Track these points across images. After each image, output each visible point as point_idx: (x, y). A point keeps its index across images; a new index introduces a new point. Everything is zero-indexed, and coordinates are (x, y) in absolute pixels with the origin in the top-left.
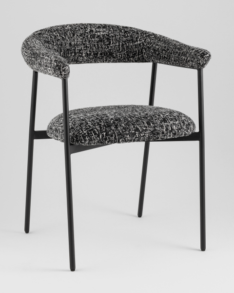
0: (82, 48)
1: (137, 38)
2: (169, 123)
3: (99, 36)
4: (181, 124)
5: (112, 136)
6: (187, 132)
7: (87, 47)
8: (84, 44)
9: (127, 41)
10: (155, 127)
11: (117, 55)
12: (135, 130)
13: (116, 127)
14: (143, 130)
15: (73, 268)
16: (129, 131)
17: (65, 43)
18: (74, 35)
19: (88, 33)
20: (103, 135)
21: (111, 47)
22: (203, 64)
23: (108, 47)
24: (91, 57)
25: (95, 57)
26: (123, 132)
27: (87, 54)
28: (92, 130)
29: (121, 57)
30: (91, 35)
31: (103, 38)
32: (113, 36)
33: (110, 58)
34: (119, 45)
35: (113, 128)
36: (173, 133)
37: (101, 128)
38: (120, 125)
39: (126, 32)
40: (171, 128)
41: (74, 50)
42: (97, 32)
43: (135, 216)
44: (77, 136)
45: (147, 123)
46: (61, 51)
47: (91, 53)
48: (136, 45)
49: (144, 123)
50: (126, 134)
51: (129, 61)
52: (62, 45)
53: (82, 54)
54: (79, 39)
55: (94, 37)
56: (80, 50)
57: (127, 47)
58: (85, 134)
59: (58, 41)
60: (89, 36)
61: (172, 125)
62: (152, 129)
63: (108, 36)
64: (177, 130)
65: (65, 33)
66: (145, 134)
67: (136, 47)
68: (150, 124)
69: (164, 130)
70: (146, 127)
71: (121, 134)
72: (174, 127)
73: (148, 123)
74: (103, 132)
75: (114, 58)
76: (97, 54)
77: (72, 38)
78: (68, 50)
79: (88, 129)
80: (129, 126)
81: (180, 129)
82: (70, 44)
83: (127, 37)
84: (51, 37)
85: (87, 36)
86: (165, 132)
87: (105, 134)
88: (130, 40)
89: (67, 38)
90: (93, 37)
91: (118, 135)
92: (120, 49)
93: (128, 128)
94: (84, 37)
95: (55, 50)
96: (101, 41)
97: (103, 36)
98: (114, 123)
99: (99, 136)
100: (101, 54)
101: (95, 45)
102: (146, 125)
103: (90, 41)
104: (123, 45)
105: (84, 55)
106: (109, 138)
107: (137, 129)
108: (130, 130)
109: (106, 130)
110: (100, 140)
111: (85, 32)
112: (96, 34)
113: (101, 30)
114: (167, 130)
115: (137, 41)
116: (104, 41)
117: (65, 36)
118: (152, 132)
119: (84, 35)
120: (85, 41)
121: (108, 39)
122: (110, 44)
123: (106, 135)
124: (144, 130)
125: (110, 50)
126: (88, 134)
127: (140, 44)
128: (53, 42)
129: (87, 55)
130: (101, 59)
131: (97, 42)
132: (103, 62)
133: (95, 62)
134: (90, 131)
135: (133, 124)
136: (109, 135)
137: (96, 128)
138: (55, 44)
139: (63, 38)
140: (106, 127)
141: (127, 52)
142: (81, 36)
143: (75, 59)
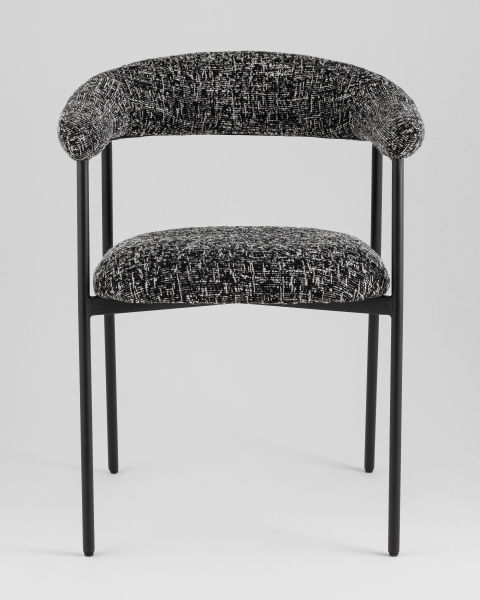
0: (230, 102)
1: (344, 87)
2: (307, 269)
3: (271, 79)
4: (335, 275)
5: (169, 286)
6: (352, 293)
7: (242, 100)
8: (237, 95)
9: (326, 92)
10: (269, 276)
11: (304, 121)
12: (222, 279)
13: (183, 269)
14: (242, 279)
15: (89, 550)
16: (208, 280)
17: (192, 90)
18: (216, 73)
19: (248, 71)
20: (152, 282)
21: (294, 103)
23: (288, 103)
24: (252, 121)
25: (262, 123)
26: (194, 280)
27: (243, 115)
28: (134, 269)
29: (313, 126)
30: (254, 77)
31: (280, 84)
32: (300, 81)
33: (291, 126)
34: (309, 101)
35: (175, 270)
36: (313, 293)
37: (152, 267)
38: (193, 266)
39: (327, 72)
40: (310, 281)
41: (212, 105)
42: (269, 70)
43: (359, 470)
44: (104, 279)
45: (256, 266)
46: (177, 104)
47: (251, 115)
48: (339, 102)
49: (247, 265)
50: (202, 286)
51: (327, 135)
52: (181, 93)
53: (230, 115)
54: (228, 84)
55: (260, 81)
56: (225, 107)
57: (324, 105)
58: (118, 276)
59: (172, 84)
60: (251, 78)
61: (312, 275)
62: (262, 280)
63: (291, 79)
64: (324, 286)
65: (198, 69)
66: (245, 288)
67: (339, 107)
68: (261, 269)
69: (291, 284)
70: (250, 274)
71: (189, 284)
72: (317, 280)
73: (258, 267)
74: (154, 276)
75: (299, 126)
76: (265, 116)
77: (210, 79)
78: (195, 104)
79: (128, 266)
80: (210, 268)
81: (330, 286)
82: (204, 93)
83: (327, 84)
84: (158, 76)
85: (247, 78)
86: (294, 289)
87: (155, 280)
88: (330, 91)
89: (198, 79)
90: (259, 81)
91: (183, 285)
92: (309, 110)
93: (207, 273)
94: (237, 80)
95: (160, 102)
96: (274, 90)
97: (281, 79)
98: (183, 259)
99: (143, 284)
100: (273, 117)
101: (260, 98)
102: (252, 269)
103: (251, 88)
104: (316, 100)
105: (234, 117)
106: (163, 290)
107: (228, 277)
108: (211, 276)
109: (160, 273)
110: (145, 292)
111: (244, 69)
112: (266, 74)
113: (279, 66)
114: (297, 284)
115: (343, 93)
116: (281, 89)
117: (195, 75)
118: (262, 285)
119: (241, 75)
120: (241, 87)
121: (290, 87)
122: (291, 97)
123: (158, 283)
124: (244, 280)
125: (292, 109)
126: (124, 277)
127: (346, 100)
128: (160, 87)
129: (242, 117)
130: (274, 127)
131: (267, 92)
132: (279, 134)
133: (262, 133)
134: (129, 271)
135: (221, 266)
136: (163, 284)
137: (142, 268)
138: (162, 91)
139: (188, 78)
140: (163, 266)
141: (323, 115)
142: (232, 77)
143: (213, 125)
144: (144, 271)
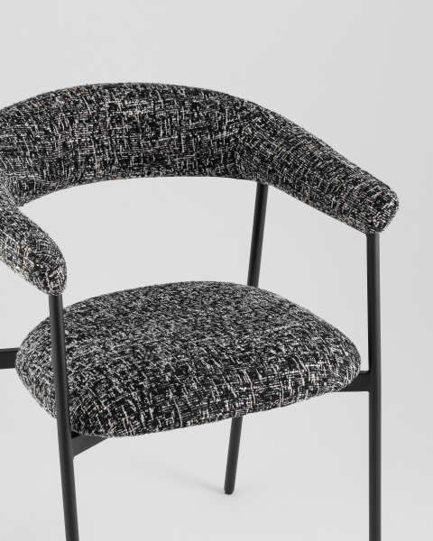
0: (92, 151)
1: (221, 123)
2: (301, 368)
3: (130, 119)
4: (327, 368)
5: (168, 415)
6: (342, 381)
7: (103, 146)
8: (97, 142)
9: (199, 129)
10: (267, 383)
11: (174, 163)
12: (222, 397)
13: (179, 393)
14: (241, 393)
16: (208, 401)
17: (53, 145)
18: (72, 121)
19: (104, 113)
20: (148, 414)
21: (161, 143)
22: (380, 225)
23: (153, 144)
24: (114, 167)
25: (124, 168)
26: (194, 404)
27: (105, 162)
28: (122, 401)
29: (185, 167)
30: (113, 118)
31: (142, 124)
32: (163, 118)
33: (158, 169)
34: (179, 140)
35: (171, 396)
36: (310, 391)
37: (143, 396)
38: (188, 387)
39: (194, 106)
40: (306, 380)
41: (75, 158)
42: (126, 109)
44: (86, 416)
45: (250, 374)
46: (43, 166)
47: (114, 161)
48: (218, 141)
49: (242, 374)
50: (203, 408)
51: (202, 173)
52: (45, 151)
53: (93, 165)
54: (86, 132)
55: (119, 122)
56: (88, 157)
57: (199, 144)
58: (106, 412)
59: (35, 143)
60: (108, 120)
61: (307, 373)
62: (261, 389)
63: (153, 117)
64: (319, 382)
65: (52, 118)
66: (245, 401)
67: (219, 146)
68: (257, 377)
69: (290, 388)
70: (248, 385)
71: (189, 409)
72: (313, 378)
73: (253, 375)
74: (148, 406)
75: (168, 167)
76: (127, 161)
77: (67, 129)
78: (59, 160)
79: (113, 399)
80: (207, 386)
81: (325, 380)
82: (65, 145)
83: (197, 120)
84: (19, 137)
85: (104, 121)
86: (292, 392)
87: (151, 411)
88: (204, 128)
89: (56, 132)
90: (117, 122)
91: (184, 412)
92: (181, 150)
93: (205, 394)
94: (95, 125)
95: (29, 167)
96: (136, 130)
97: (142, 117)
98: (173, 381)
99: (138, 417)
100: (138, 160)
101: (122, 142)
102: (248, 380)
103: (110, 132)
104: (188, 139)
105: (97, 166)
106: (162, 421)
107: (227, 394)
108: (211, 397)
109: (155, 402)
110: (142, 427)
111: (99, 111)
112: (125, 113)
113: (136, 103)
114: (295, 386)
115: (222, 131)
116: (143, 130)
117: (52, 127)
118: (262, 395)
119: (97, 118)
120: (100, 133)
121: (153, 125)
122: (157, 136)
123: (156, 413)
124: (243, 393)
125: (159, 150)
126: (114, 412)
127: (228, 139)
128: (25, 149)
129: (105, 165)
130: (138, 170)
131: (128, 134)
132: (143, 176)
133: (123, 176)
134: (118, 404)
135: (217, 382)
136: (161, 414)
137: (130, 398)
138: (28, 153)
139: (47, 132)
140: (155, 394)
141: (198, 156)
142: (88, 121)
143: (76, 178)
144: (135, 402)
